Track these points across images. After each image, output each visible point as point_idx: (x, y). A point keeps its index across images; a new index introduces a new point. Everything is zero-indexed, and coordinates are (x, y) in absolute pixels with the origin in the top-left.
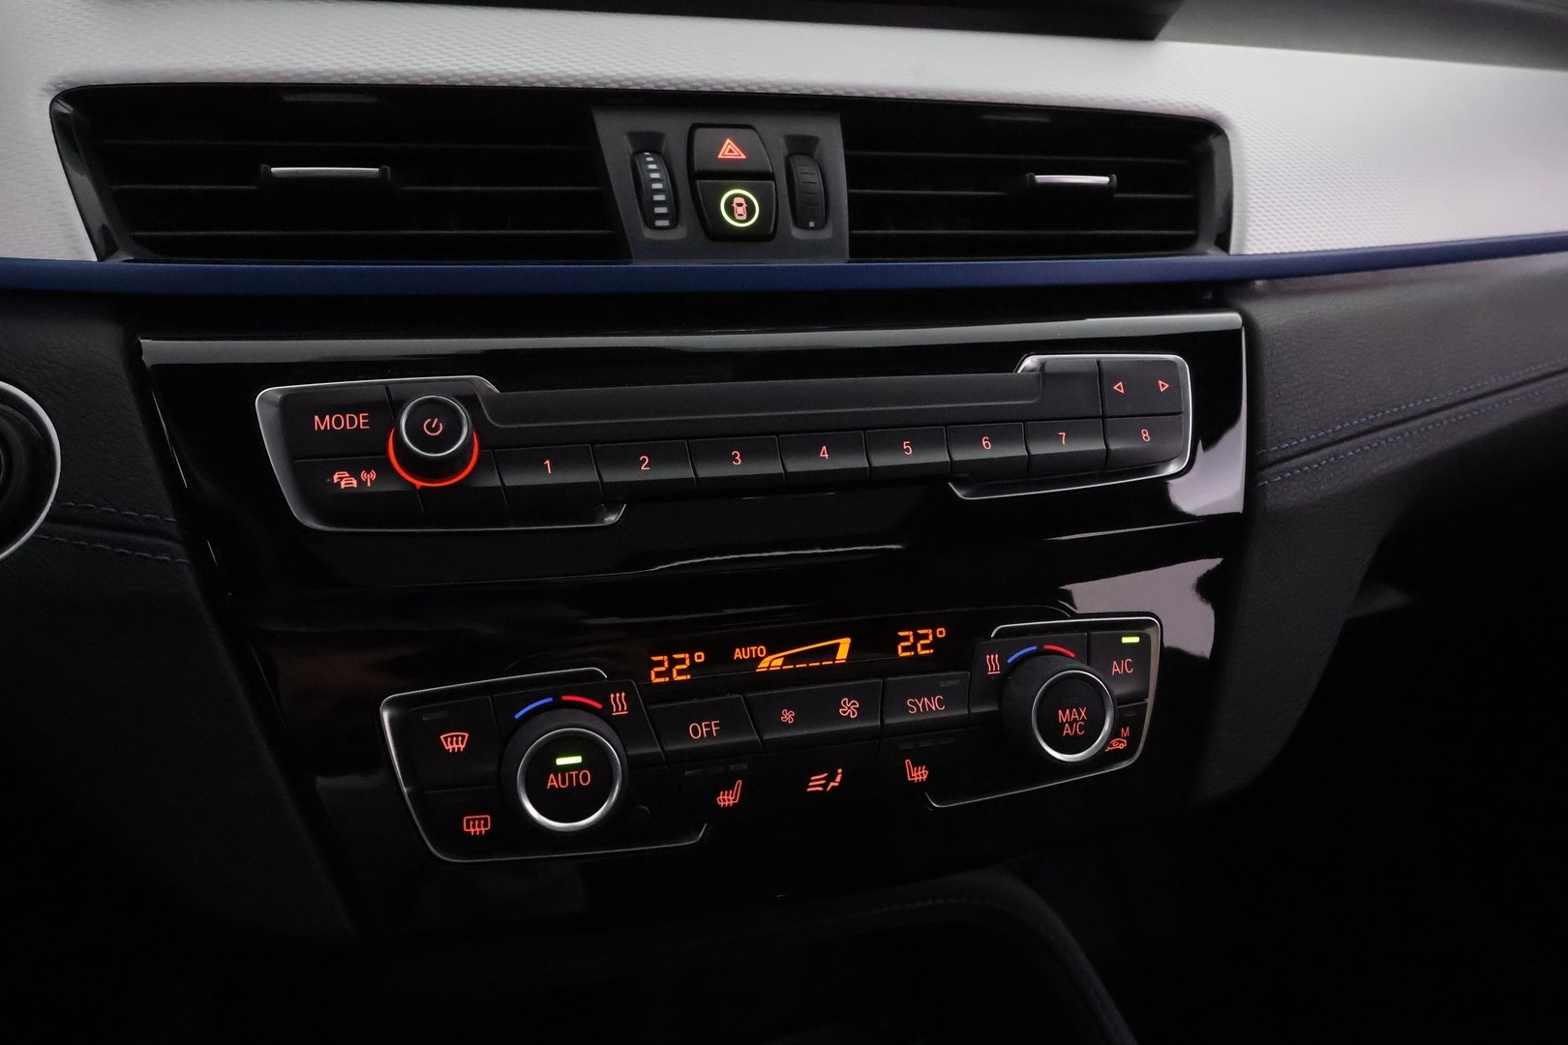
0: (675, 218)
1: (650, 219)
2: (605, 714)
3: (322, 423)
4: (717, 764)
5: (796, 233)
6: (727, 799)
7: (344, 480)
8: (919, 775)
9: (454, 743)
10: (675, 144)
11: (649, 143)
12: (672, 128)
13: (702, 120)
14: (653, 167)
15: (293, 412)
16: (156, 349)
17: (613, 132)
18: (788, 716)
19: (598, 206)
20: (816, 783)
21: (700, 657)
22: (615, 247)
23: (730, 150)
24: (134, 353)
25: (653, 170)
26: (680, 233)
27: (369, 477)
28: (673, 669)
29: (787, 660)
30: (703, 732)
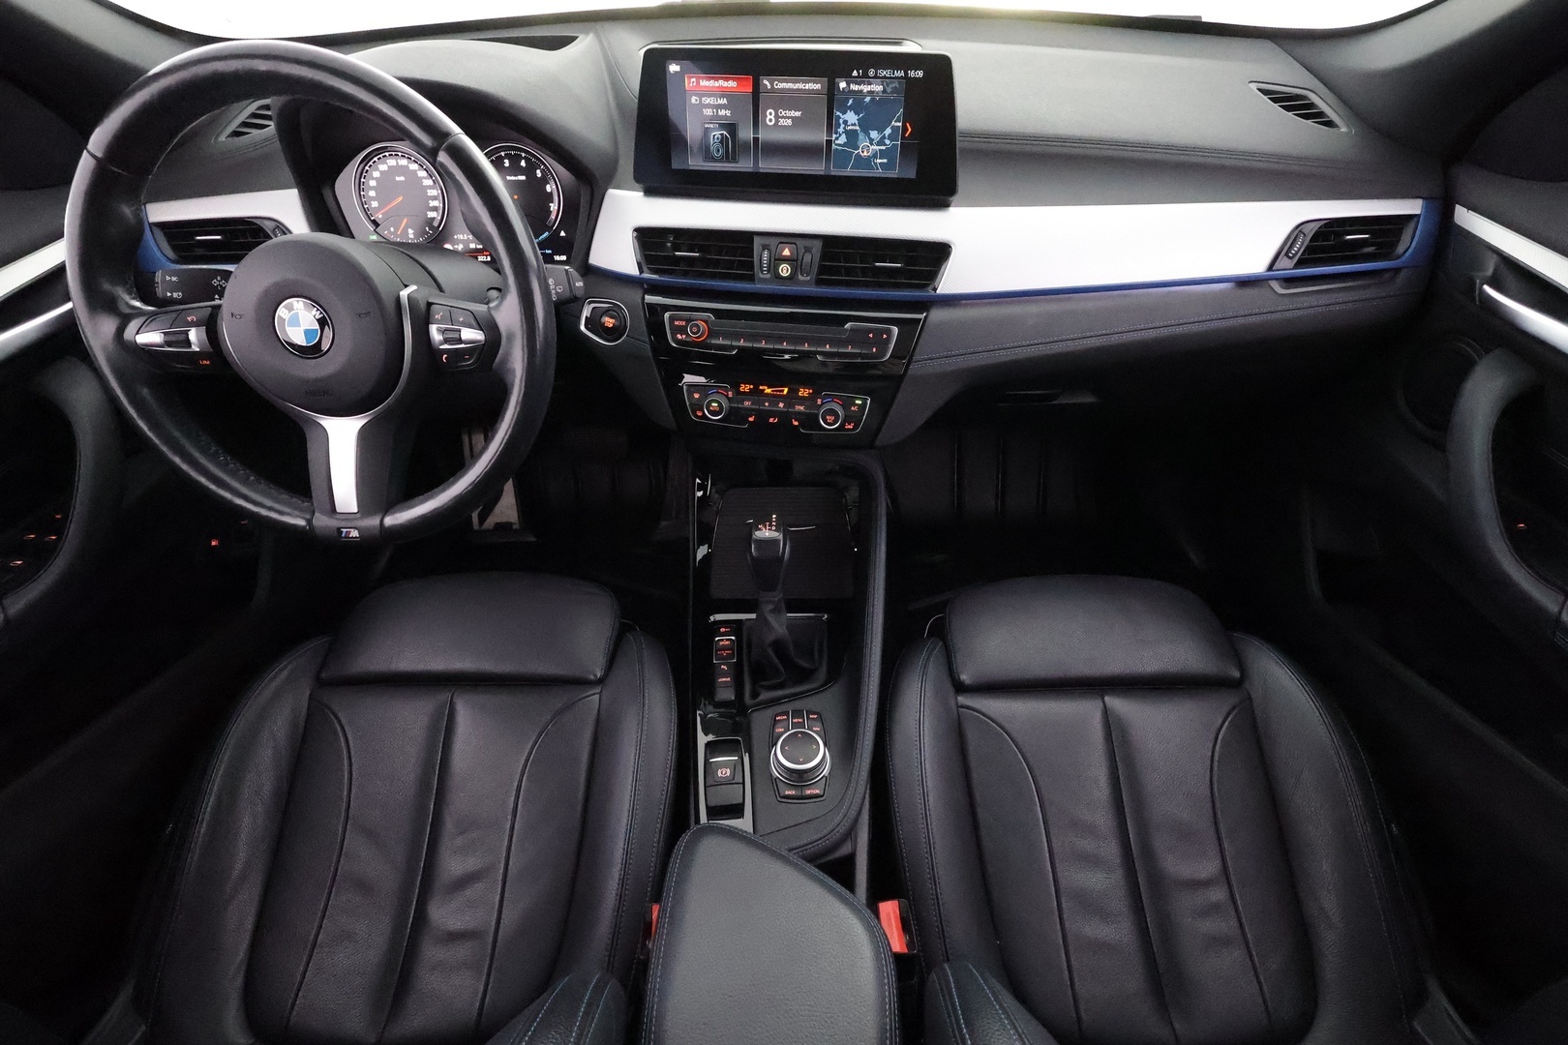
0: (769, 271)
1: (762, 271)
2: (727, 396)
3: (676, 323)
4: (749, 412)
5: (800, 277)
6: (751, 419)
7: (679, 337)
8: (796, 423)
9: (697, 396)
10: (773, 248)
11: (765, 247)
12: (773, 242)
13: (783, 240)
15: (672, 319)
16: (649, 298)
17: (757, 242)
18: (767, 404)
19: (750, 266)
20: (771, 420)
21: (752, 387)
22: (751, 278)
23: (786, 252)
24: (643, 298)
25: (766, 254)
26: (769, 276)
27: (684, 336)
28: (745, 388)
29: (771, 391)
30: (747, 404)
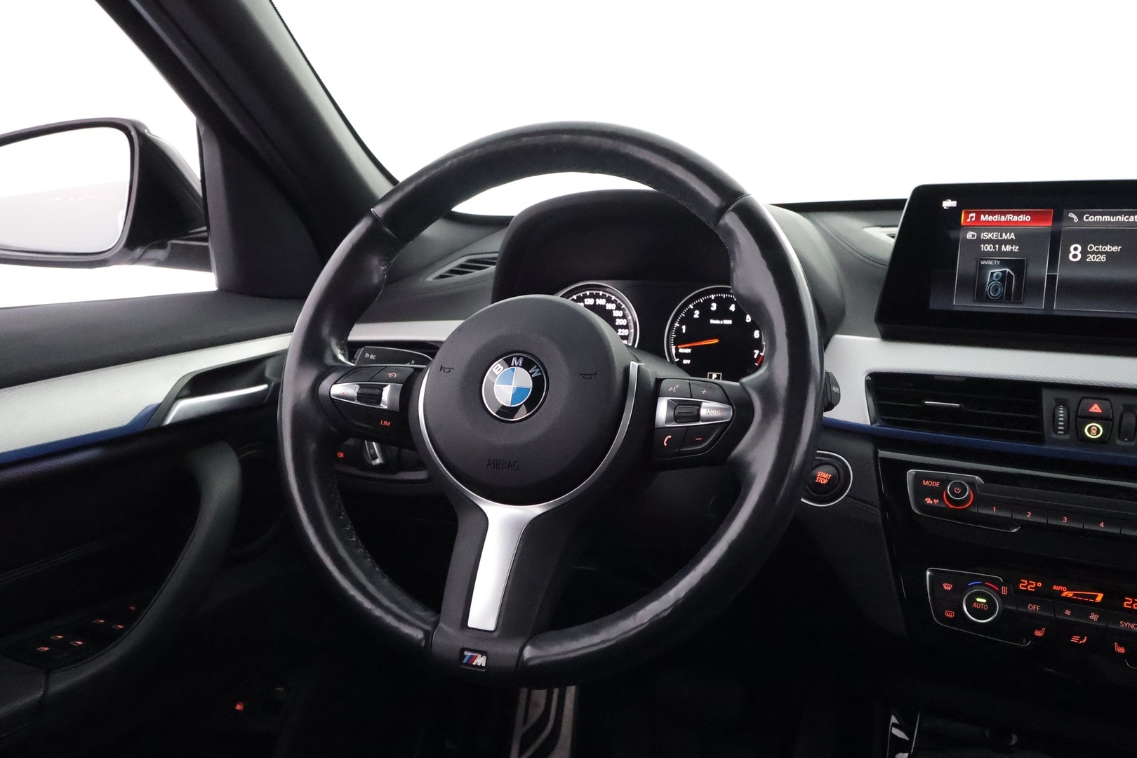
0: (1066, 431)
1: (1056, 431)
2: (999, 593)
3: (926, 483)
4: (1036, 620)
5: (1119, 442)
6: (1038, 633)
7: (929, 501)
8: (1121, 650)
9: (947, 587)
10: (1073, 406)
11: (1060, 402)
12: (1073, 398)
13: (1087, 395)
14: (1062, 412)
15: (918, 478)
16: (883, 454)
17: (1047, 397)
18: (1068, 612)
19: (1038, 424)
20: (1075, 639)
21: (1040, 585)
22: (1040, 439)
23: (1096, 409)
24: (876, 453)
25: (1061, 412)
26: (1067, 437)
27: (936, 501)
28: (1030, 586)
29: (1075, 595)
30: (1033, 608)
